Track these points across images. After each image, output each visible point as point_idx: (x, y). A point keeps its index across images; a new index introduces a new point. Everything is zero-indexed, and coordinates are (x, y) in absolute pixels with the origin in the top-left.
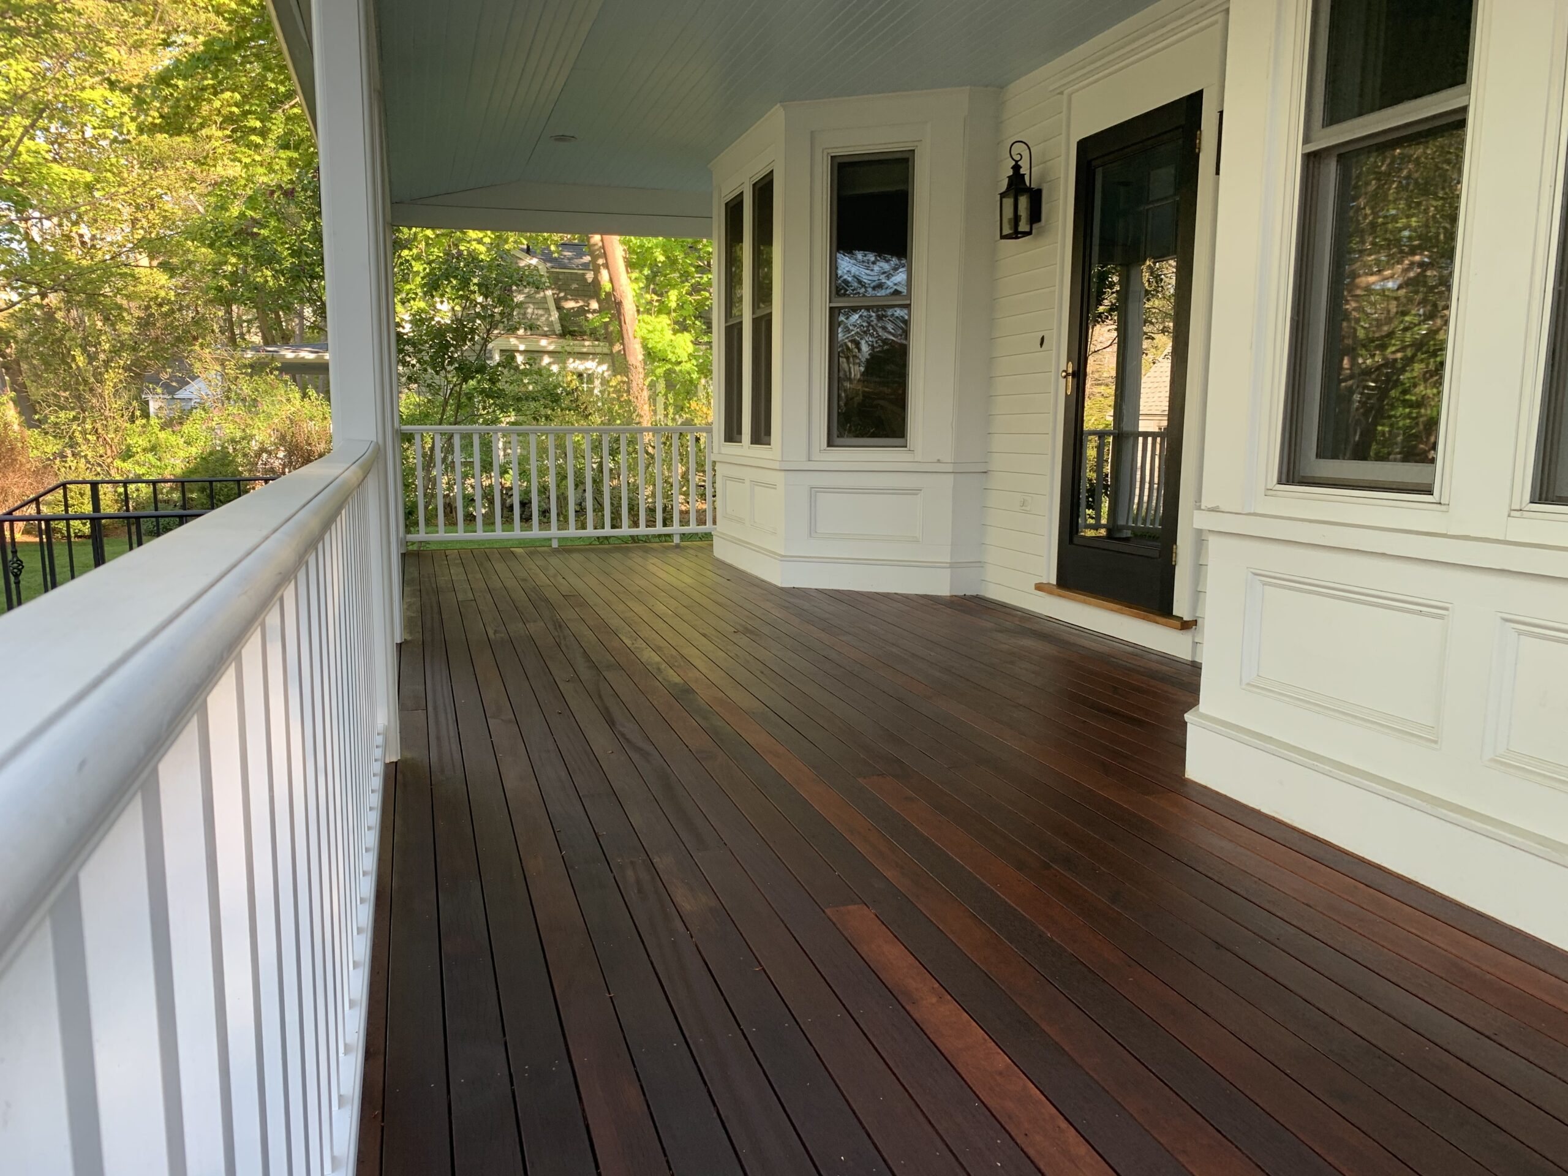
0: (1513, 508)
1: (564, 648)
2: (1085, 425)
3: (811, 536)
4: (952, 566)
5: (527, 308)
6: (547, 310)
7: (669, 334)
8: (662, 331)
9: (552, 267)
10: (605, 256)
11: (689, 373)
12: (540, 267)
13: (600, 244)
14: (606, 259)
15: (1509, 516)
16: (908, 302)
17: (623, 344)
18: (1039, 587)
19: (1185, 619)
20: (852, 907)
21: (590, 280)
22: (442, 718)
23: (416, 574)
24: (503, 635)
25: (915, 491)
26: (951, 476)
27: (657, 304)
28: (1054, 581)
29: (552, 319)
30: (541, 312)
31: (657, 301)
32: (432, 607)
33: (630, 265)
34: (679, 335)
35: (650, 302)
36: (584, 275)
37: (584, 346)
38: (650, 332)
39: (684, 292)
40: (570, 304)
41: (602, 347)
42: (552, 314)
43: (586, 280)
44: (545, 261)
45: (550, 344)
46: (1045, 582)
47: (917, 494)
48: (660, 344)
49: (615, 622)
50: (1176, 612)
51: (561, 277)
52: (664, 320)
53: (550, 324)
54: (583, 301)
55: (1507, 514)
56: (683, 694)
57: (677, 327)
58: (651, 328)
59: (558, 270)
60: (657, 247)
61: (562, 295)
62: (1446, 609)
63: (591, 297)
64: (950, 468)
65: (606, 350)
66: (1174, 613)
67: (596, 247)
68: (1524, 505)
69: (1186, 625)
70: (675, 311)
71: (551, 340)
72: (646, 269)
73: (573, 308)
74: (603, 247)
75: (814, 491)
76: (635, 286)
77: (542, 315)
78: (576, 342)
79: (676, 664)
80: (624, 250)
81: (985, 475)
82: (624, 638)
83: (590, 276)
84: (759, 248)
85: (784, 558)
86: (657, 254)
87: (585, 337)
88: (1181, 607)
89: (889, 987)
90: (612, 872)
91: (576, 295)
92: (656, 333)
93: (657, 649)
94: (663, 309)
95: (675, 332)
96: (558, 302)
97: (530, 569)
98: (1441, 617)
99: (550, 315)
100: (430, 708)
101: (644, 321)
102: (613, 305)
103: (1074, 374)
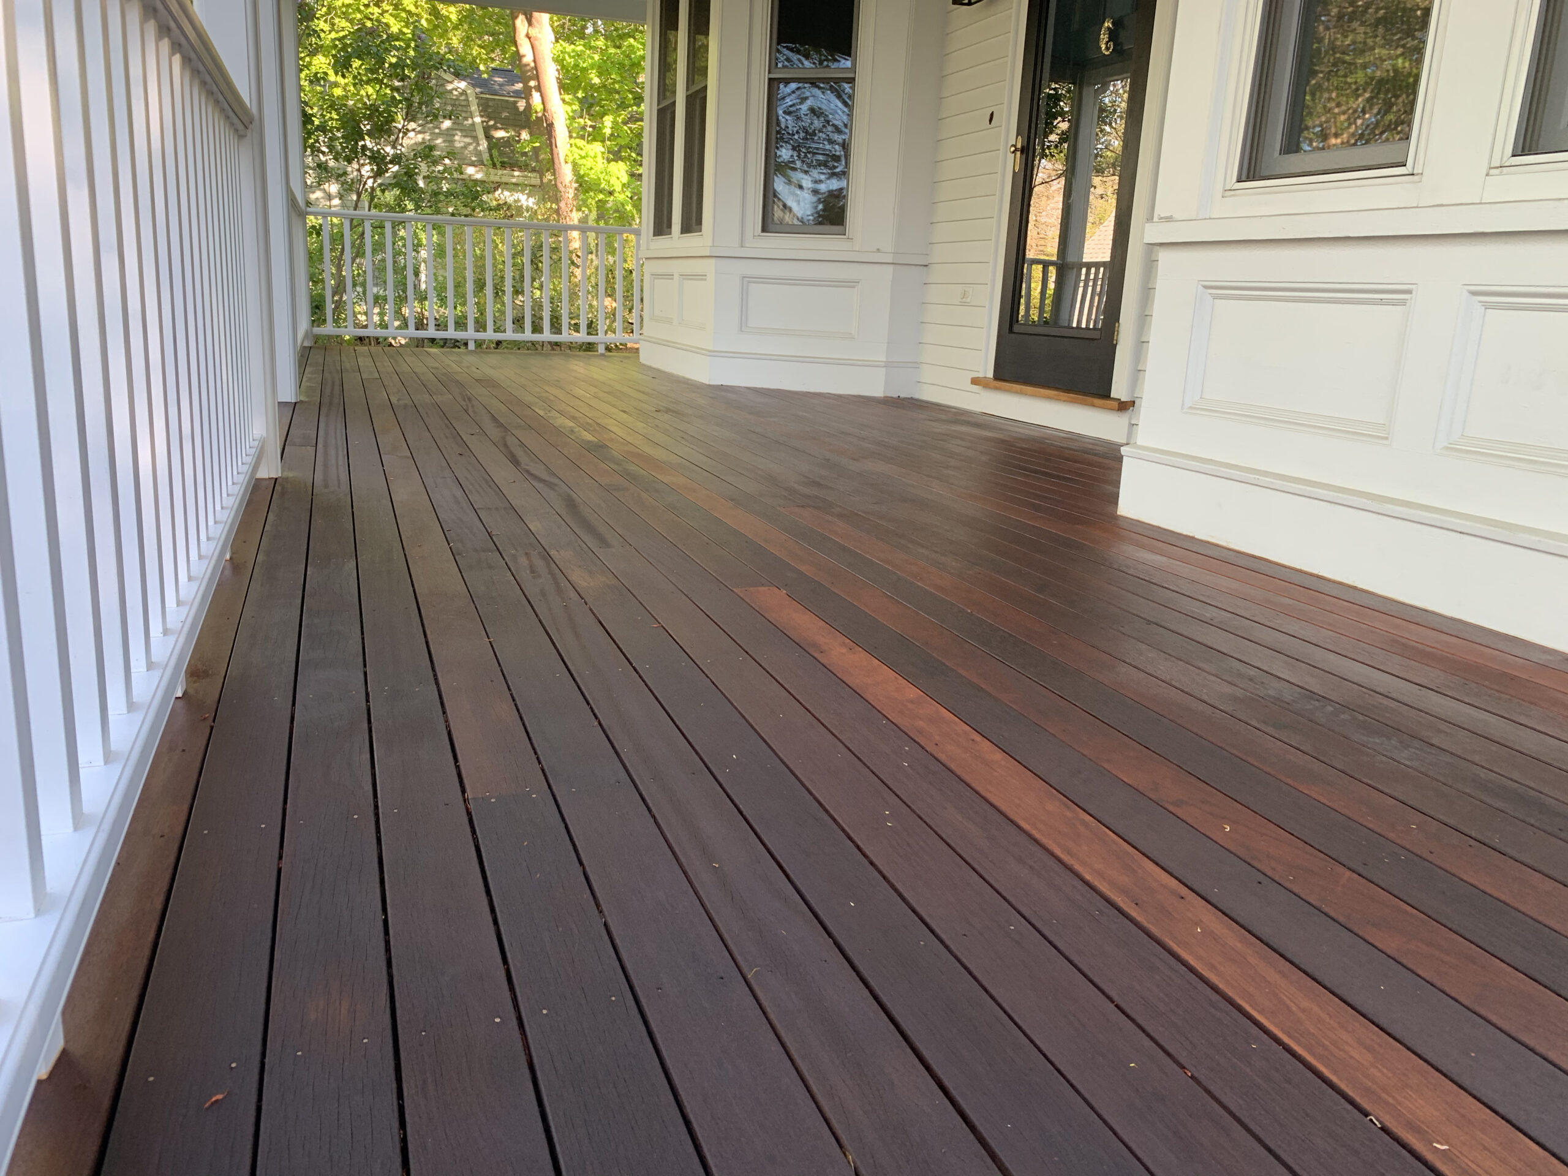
0: (1492, 166)
1: (472, 414)
2: (1027, 252)
3: (741, 330)
4: (887, 365)
5: (454, 135)
6: (475, 138)
7: (601, 164)
8: (595, 157)
9: (482, 93)
10: (537, 77)
11: (623, 205)
12: (469, 92)
13: (532, 65)
14: (539, 82)
15: (1487, 175)
16: (851, 75)
17: (554, 174)
18: (975, 381)
19: (1122, 400)
20: (762, 589)
21: (521, 109)
22: (332, 452)
23: (321, 361)
24: (406, 402)
25: (851, 284)
26: (891, 267)
27: (591, 129)
28: (990, 374)
29: (481, 148)
30: (468, 140)
31: (591, 126)
32: (333, 383)
33: (563, 87)
34: (613, 163)
35: (584, 128)
36: (515, 102)
37: (513, 176)
38: (582, 157)
39: (620, 121)
40: (500, 134)
41: (533, 177)
42: (481, 142)
43: (517, 108)
44: (474, 86)
45: (477, 172)
46: (981, 376)
47: (854, 287)
48: (593, 171)
49: (528, 398)
50: (1114, 394)
51: (491, 103)
52: (597, 148)
53: (479, 154)
54: (514, 130)
55: (1485, 173)
56: (598, 449)
57: (611, 156)
58: (583, 153)
59: (488, 96)
60: (592, 68)
61: (491, 123)
62: (1409, 292)
63: (524, 128)
64: (889, 259)
65: (537, 182)
66: (1112, 396)
67: (528, 68)
68: (1505, 159)
69: (1124, 406)
70: (609, 139)
71: (478, 169)
72: (580, 92)
73: (503, 138)
74: (536, 68)
75: (747, 280)
76: (569, 108)
77: (470, 144)
78: (505, 172)
79: (591, 429)
80: (557, 70)
81: (925, 268)
82: (537, 410)
83: (522, 105)
84: (694, 38)
85: (713, 354)
86: (592, 76)
87: (515, 169)
88: (1119, 389)
89: (797, 641)
90: (504, 559)
91: (506, 125)
92: (589, 159)
93: (573, 418)
94: (596, 135)
95: (609, 161)
96: (487, 131)
97: (442, 362)
98: (1403, 303)
99: (478, 144)
100: (320, 446)
101: (576, 145)
102: (544, 128)
103: (1022, 150)
